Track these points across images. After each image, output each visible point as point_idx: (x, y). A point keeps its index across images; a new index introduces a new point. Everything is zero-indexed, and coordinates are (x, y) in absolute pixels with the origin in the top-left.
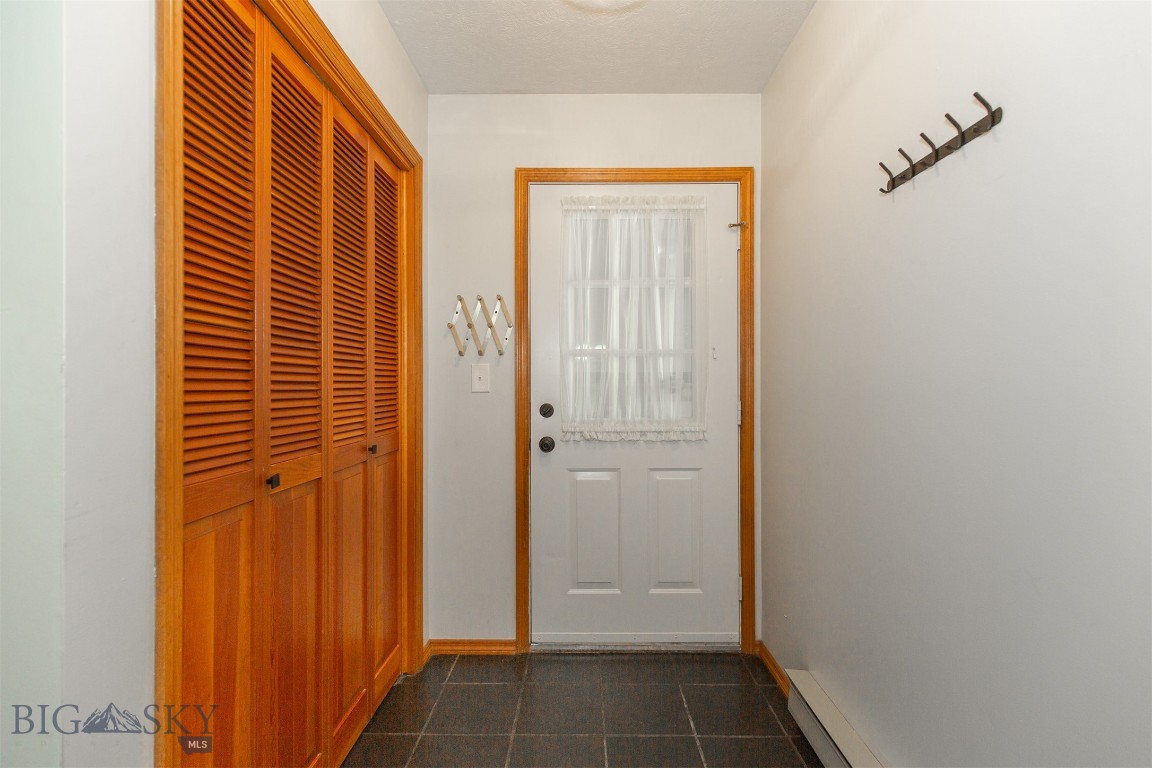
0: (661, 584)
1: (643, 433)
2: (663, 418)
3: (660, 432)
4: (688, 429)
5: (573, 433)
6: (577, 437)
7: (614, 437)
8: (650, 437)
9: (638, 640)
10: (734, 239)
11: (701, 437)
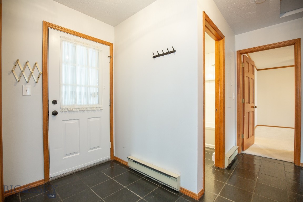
0: (91, 149)
1: (86, 108)
2: (92, 104)
3: (91, 108)
4: (98, 107)
5: (65, 109)
6: (66, 110)
7: (78, 110)
8: (88, 109)
9: (85, 166)
10: (109, 60)
11: (101, 109)
